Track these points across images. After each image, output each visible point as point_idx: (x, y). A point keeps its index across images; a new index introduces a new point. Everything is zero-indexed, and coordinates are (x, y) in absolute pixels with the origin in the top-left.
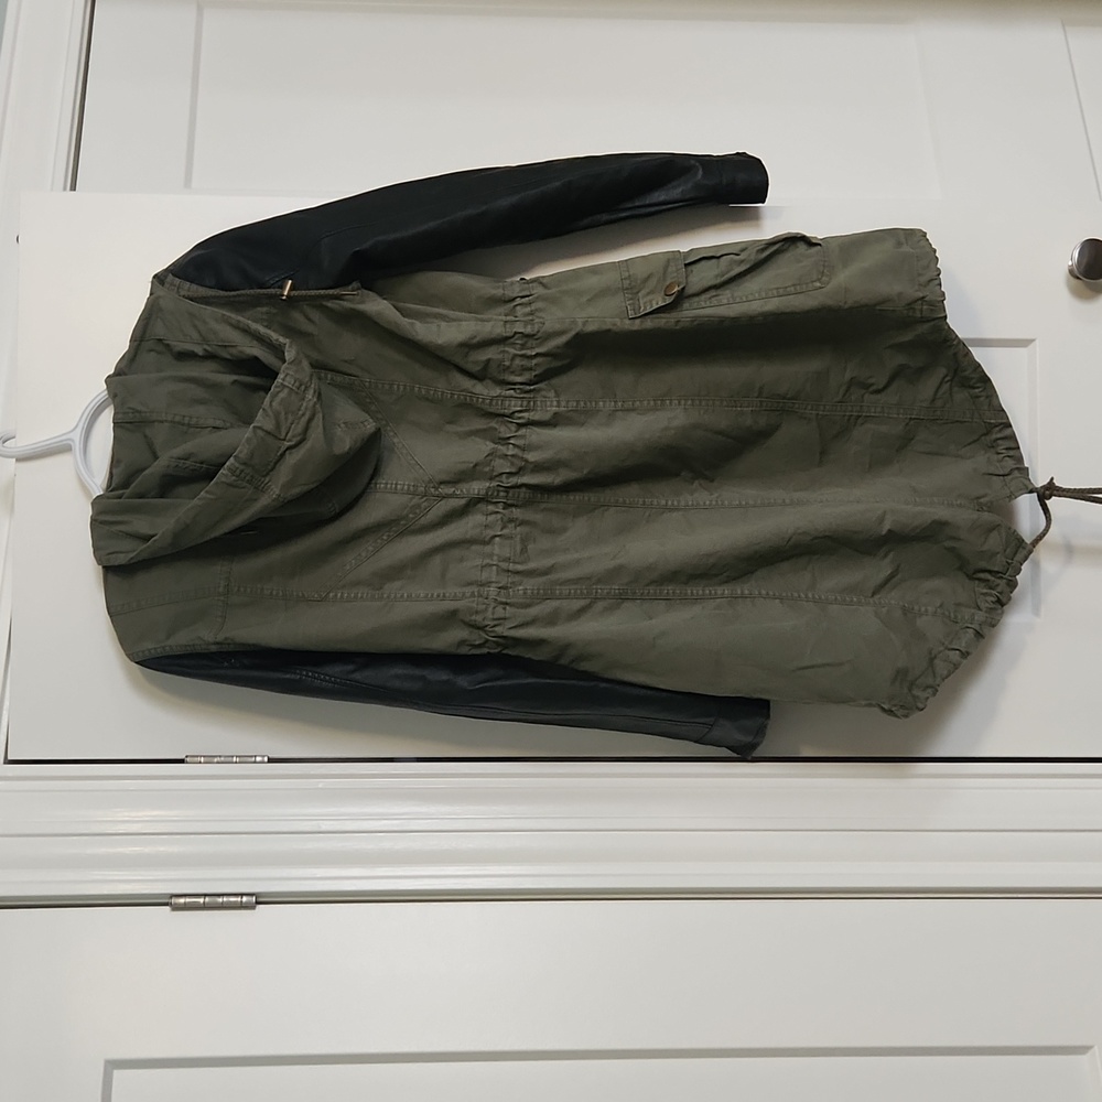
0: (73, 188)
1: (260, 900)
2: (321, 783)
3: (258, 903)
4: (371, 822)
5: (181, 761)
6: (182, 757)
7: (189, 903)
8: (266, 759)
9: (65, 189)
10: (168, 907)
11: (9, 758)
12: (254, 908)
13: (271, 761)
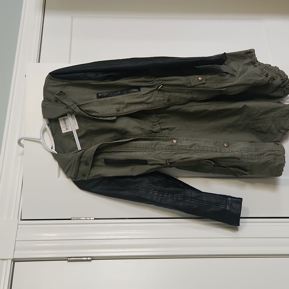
0: (39, 62)
1: (93, 258)
2: (109, 225)
3: (92, 259)
4: (124, 236)
5: (70, 219)
6: (70, 218)
7: (73, 259)
8: (94, 219)
9: (37, 62)
10: (67, 261)
11: (22, 219)
12: (91, 261)
13: (95, 219)
